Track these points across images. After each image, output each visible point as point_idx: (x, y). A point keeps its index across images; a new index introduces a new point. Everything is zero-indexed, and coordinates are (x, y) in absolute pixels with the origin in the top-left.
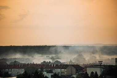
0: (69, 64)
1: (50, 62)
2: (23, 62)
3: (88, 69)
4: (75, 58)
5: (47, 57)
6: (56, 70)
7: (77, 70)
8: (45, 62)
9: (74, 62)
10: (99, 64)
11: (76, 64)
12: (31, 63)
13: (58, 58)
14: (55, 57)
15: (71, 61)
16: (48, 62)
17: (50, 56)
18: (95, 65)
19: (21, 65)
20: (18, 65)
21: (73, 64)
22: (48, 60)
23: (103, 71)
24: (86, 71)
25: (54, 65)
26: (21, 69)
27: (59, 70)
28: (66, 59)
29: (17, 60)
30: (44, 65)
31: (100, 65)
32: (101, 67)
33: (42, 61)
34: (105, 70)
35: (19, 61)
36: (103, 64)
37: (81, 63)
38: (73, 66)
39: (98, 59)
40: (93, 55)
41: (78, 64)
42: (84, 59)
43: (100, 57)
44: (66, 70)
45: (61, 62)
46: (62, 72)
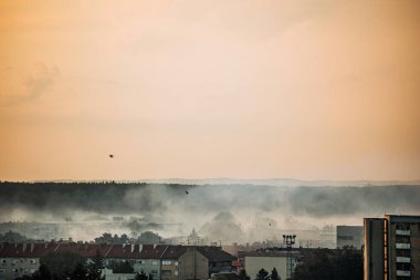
0: (186, 244)
1: (124, 236)
2: (36, 238)
3: (248, 260)
4: (207, 224)
5: (115, 219)
6: (143, 262)
7: (213, 264)
8: (109, 235)
9: (206, 238)
10: (285, 246)
11: (209, 245)
12: (61, 241)
13: (154, 225)
14: (143, 219)
15: (194, 235)
16: (119, 236)
17: (127, 218)
18: (270, 249)
19: (29, 246)
20: (20, 245)
21: (200, 244)
22: (117, 232)
23: (296, 269)
24: (243, 266)
25: (137, 247)
26: (29, 260)
27: (155, 263)
28: (179, 226)
29: (15, 230)
30: (104, 246)
31: (289, 249)
32: (291, 256)
33: (100, 234)
34: (301, 263)
35: (22, 234)
36: (296, 246)
37: (227, 243)
38: (202, 250)
39: (283, 228)
40: (265, 215)
41: (218, 245)
42: (238, 228)
43: (287, 221)
44: (177, 264)
45: (160, 238)
46: (164, 268)
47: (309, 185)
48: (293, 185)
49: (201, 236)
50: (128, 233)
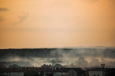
0: (70, 67)
1: (50, 65)
2: (22, 66)
3: (90, 72)
4: (76, 61)
5: (47, 60)
6: (56, 73)
7: (78, 73)
8: (45, 65)
9: (76, 65)
11: (77, 67)
12: (30, 67)
13: (59, 62)
14: (56, 60)
15: (72, 64)
16: (49, 65)
17: (51, 59)
18: (97, 69)
19: (20, 69)
20: (18, 69)
21: (74, 67)
22: (48, 64)
23: (105, 75)
24: (88, 74)
25: (54, 68)
26: (20, 73)
27: (60, 73)
28: (67, 62)
29: (16, 64)
30: (44, 68)
31: (103, 68)
32: (104, 71)
33: (42, 64)
34: (107, 73)
35: (18, 65)
36: (105, 67)
37: (82, 67)
38: (75, 69)
39: (101, 62)
40: (95, 58)
41: (80, 67)
42: (86, 62)
43: (102, 59)
44: (67, 74)
45: (61, 65)
46: (63, 75)
47: (109, 48)
48: (104, 48)
49: (74, 65)
50: (51, 64)
